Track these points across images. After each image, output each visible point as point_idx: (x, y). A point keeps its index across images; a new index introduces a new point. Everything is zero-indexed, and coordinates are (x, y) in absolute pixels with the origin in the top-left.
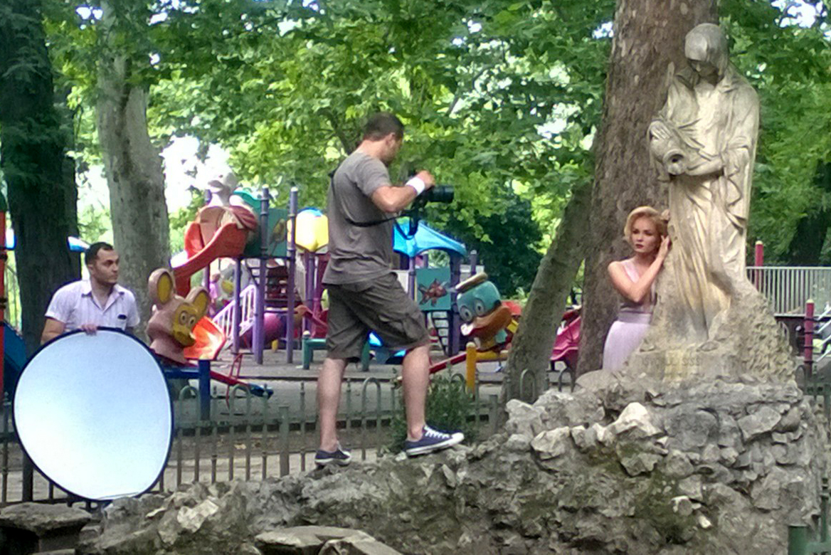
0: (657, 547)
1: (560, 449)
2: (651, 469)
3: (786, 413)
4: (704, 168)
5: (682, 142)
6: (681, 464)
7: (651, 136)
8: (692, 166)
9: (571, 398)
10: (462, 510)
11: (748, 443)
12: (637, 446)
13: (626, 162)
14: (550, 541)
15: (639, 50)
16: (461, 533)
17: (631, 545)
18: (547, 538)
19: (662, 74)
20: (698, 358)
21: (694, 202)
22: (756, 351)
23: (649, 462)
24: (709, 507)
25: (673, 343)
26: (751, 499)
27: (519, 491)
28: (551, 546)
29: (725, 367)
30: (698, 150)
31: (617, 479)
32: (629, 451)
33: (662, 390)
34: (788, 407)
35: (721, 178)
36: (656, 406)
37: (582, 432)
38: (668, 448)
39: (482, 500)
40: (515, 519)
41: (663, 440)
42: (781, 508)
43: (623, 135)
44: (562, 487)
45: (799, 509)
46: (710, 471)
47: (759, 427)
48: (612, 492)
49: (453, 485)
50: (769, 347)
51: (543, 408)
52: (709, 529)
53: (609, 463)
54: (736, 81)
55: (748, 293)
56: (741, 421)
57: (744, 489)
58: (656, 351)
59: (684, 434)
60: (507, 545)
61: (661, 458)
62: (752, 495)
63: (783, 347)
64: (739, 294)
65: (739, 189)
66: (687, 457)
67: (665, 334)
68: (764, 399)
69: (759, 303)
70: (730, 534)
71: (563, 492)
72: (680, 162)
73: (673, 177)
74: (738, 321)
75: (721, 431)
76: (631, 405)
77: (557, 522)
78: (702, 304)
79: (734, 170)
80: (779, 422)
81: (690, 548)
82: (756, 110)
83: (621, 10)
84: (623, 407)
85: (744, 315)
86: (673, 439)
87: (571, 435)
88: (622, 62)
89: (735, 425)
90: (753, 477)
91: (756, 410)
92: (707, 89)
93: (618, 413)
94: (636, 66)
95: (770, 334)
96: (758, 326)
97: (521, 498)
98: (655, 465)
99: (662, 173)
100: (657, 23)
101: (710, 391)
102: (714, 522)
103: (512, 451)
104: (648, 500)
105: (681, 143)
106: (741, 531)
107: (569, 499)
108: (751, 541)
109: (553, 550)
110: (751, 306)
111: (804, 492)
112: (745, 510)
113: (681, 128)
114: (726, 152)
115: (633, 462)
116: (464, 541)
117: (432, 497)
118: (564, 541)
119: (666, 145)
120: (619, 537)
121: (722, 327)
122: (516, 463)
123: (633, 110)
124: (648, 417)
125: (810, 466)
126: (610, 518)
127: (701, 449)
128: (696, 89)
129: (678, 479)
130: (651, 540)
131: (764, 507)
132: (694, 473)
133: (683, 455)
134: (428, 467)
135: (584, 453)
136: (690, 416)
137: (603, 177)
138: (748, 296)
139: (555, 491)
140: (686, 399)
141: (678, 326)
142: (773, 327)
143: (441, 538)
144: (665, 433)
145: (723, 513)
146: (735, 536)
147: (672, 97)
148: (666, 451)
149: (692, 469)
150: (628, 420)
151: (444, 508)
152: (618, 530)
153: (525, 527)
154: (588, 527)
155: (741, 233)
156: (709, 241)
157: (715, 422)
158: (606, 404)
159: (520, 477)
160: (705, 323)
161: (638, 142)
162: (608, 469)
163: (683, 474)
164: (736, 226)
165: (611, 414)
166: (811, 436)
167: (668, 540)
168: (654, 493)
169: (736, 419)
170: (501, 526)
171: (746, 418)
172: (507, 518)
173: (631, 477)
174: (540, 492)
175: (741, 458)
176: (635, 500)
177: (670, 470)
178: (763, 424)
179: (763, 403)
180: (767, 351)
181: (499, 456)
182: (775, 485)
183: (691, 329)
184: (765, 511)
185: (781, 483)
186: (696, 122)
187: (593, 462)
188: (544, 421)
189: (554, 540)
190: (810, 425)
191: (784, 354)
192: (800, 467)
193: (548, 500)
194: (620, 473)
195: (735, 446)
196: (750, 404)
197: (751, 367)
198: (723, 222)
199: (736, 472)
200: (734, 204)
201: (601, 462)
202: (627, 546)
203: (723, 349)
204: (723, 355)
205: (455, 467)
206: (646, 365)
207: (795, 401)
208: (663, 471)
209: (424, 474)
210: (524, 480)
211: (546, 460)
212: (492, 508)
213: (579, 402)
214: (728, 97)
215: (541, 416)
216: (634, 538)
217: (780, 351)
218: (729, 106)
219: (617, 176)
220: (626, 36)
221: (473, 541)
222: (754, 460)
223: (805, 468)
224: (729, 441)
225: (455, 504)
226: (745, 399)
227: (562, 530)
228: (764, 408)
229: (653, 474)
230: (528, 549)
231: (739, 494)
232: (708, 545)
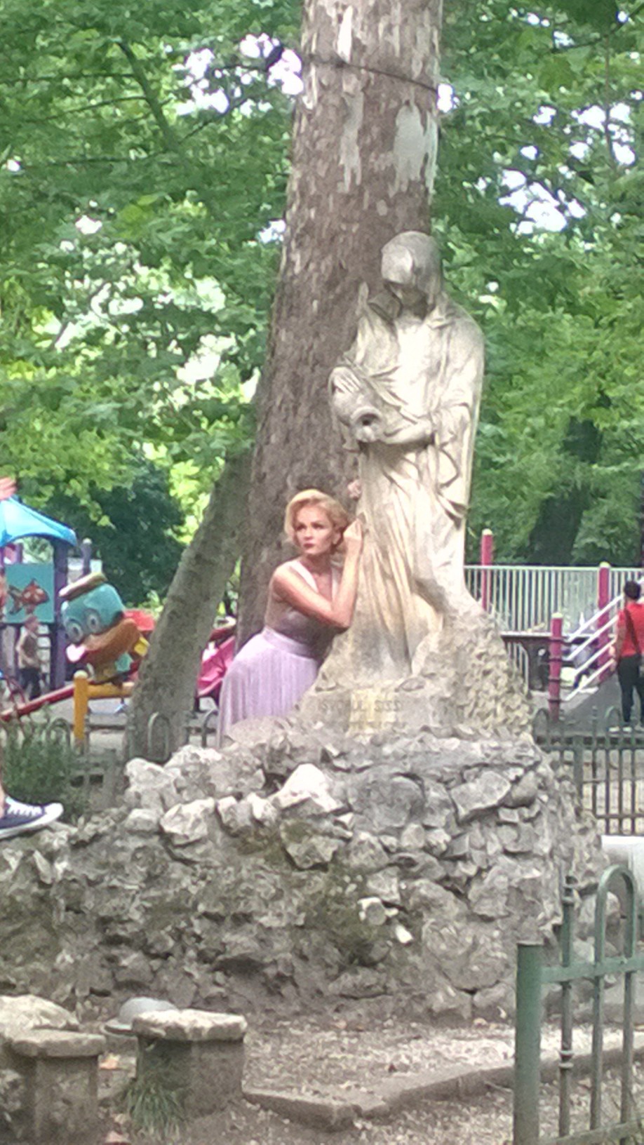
0: (334, 971)
1: (202, 830)
2: (328, 858)
3: (517, 780)
4: (407, 433)
5: (376, 396)
6: (372, 852)
7: (334, 388)
8: (389, 431)
9: (218, 757)
10: (61, 917)
11: (464, 823)
12: (309, 826)
13: (300, 421)
14: (185, 961)
15: (319, 264)
16: (59, 951)
17: (299, 966)
18: (182, 957)
19: (351, 299)
20: (396, 702)
21: (392, 481)
22: (477, 692)
23: (326, 848)
24: (410, 914)
25: (362, 680)
26: (468, 902)
27: (143, 890)
28: (187, 969)
29: (434, 714)
30: (398, 408)
31: (282, 874)
32: (297, 833)
33: (345, 749)
34: (520, 771)
35: (430, 448)
36: (337, 769)
37: (232, 807)
38: (352, 830)
39: (89, 903)
40: (136, 930)
41: (346, 818)
42: (509, 914)
43: (296, 383)
44: (202, 884)
45: (535, 915)
46: (411, 863)
47: (481, 800)
48: (273, 891)
49: (48, 881)
50: (496, 685)
51: (178, 772)
52: (409, 944)
53: (269, 851)
54: (452, 313)
55: (466, 610)
56: (455, 792)
57: (458, 888)
58: (339, 691)
59: (377, 811)
60: (125, 967)
61: (342, 843)
62: (470, 896)
63: (515, 686)
64: (456, 611)
65: (456, 464)
66: (380, 842)
67: (351, 667)
68: (488, 761)
69: (482, 625)
70: (438, 953)
71: (205, 891)
72: (374, 425)
73: (364, 446)
74: (454, 649)
75: (427, 805)
76: (301, 767)
77: (195, 935)
78: (403, 625)
79: (447, 437)
80: (509, 793)
81: (384, 971)
82: (479, 353)
83: (294, 208)
84: (290, 771)
85: (461, 640)
86: (362, 817)
87: (216, 811)
88: (295, 282)
89: (446, 797)
90: (472, 871)
91: (477, 776)
92: (411, 324)
93: (283, 780)
94: (314, 287)
95: (498, 667)
96: (480, 656)
97: (146, 900)
98: (335, 853)
99: (348, 439)
100: (344, 227)
101: (411, 748)
102: (417, 935)
103: (132, 832)
104: (323, 903)
105: (376, 399)
106: (454, 947)
107: (212, 902)
108: (468, 964)
109: (189, 975)
110: (472, 628)
111: (542, 893)
112: (458, 918)
113: (374, 377)
114: (437, 411)
115: (303, 851)
116: (63, 960)
117: (19, 898)
118: (205, 962)
119: (354, 401)
120: (282, 955)
121: (431, 658)
122: (138, 849)
123: (311, 348)
124: (326, 786)
125: (551, 855)
126: (270, 929)
127: (398, 832)
128: (396, 323)
129: (366, 873)
130: (328, 960)
131: (485, 912)
132: (390, 865)
133: (373, 840)
134: (12, 855)
135: (235, 836)
136: (383, 784)
137: (268, 443)
138: (467, 614)
139: (193, 890)
140: (378, 760)
141: (368, 655)
142: (501, 657)
143: (30, 957)
144: (348, 809)
145: (429, 921)
146: (446, 956)
147: (363, 335)
148: (349, 834)
149: (386, 859)
150: (296, 791)
151: (35, 914)
152: (281, 948)
153: (150, 941)
154: (240, 942)
155: (457, 525)
156: (413, 538)
157: (419, 793)
158: (266, 766)
159: (143, 870)
160: (407, 652)
161: (317, 393)
162: (267, 859)
163: (373, 865)
164: (451, 516)
165: (274, 781)
166: (553, 813)
167: (351, 961)
168: (332, 893)
169: (448, 789)
170: (115, 941)
171: (463, 787)
172: (125, 929)
173: (301, 870)
174: (171, 892)
175: (456, 844)
176: (306, 904)
177: (356, 861)
178: (486, 797)
179: (486, 766)
180: (493, 692)
181: (114, 839)
182: (501, 882)
183: (387, 659)
184: (487, 920)
185: (510, 880)
186: (395, 369)
187: (247, 850)
188: (179, 790)
189: (191, 960)
190: (550, 797)
191: (516, 696)
192: (536, 856)
193: (183, 902)
194: (285, 864)
195: (447, 827)
196: (468, 767)
197: (471, 715)
198: (433, 509)
199: (447, 863)
200: (448, 484)
201: (260, 849)
202: (293, 967)
203: (431, 689)
204: (432, 697)
205: (51, 857)
206: (325, 711)
207: (531, 762)
208: (345, 862)
209: (9, 867)
210: (149, 873)
211: (183, 846)
212: (102, 914)
213: (230, 762)
214: (440, 335)
215: (175, 783)
216: (304, 958)
217: (511, 691)
218: (440, 349)
219: (287, 440)
220: (300, 245)
221: (76, 963)
222: (472, 846)
223: (544, 858)
224: (438, 820)
225: (51, 910)
226: (461, 761)
227: (202, 946)
228: (487, 774)
229: (332, 866)
230: (154, 973)
231: (451, 895)
232: (408, 968)
